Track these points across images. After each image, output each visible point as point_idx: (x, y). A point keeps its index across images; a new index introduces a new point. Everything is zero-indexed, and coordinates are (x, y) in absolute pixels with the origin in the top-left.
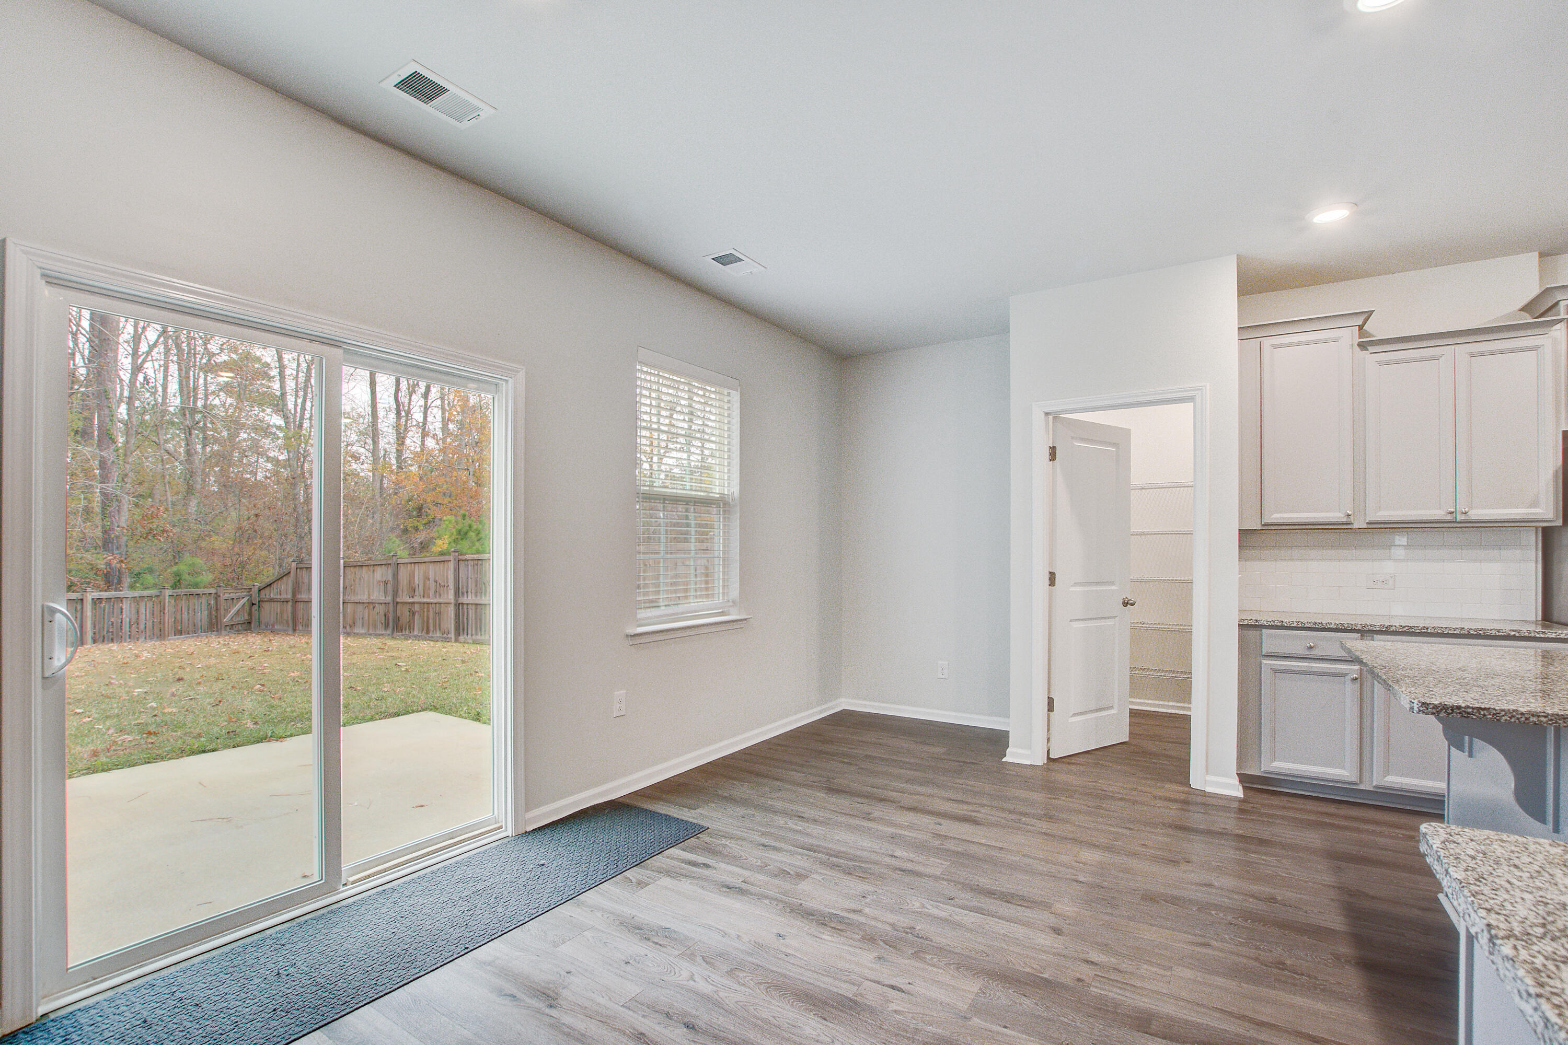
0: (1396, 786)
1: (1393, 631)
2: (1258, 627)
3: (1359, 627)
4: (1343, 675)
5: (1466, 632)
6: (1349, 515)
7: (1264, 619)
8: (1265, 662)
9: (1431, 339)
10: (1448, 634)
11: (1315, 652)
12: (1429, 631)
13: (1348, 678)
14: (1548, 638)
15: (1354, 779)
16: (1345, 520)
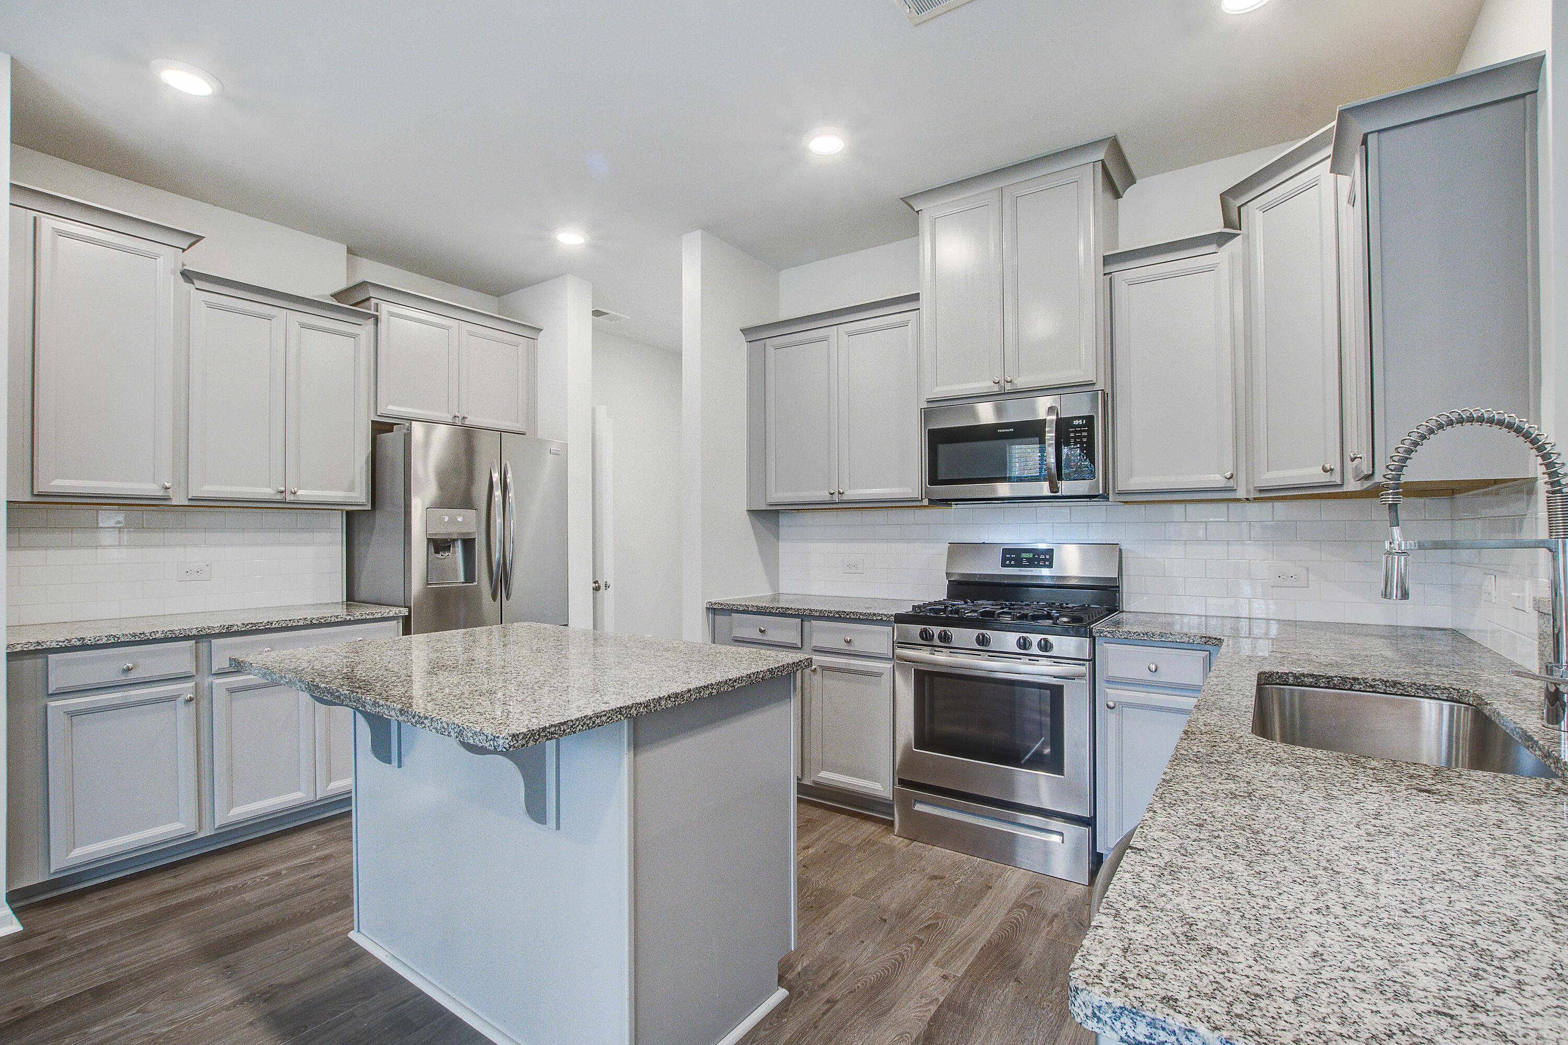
0: (241, 818)
1: (235, 631)
2: (41, 652)
3: (194, 632)
4: (172, 699)
5: (309, 623)
6: (167, 488)
7: (51, 638)
8: (53, 704)
9: (264, 294)
10: (292, 626)
11: (133, 675)
12: (273, 626)
13: (181, 699)
14: (376, 618)
15: (192, 829)
16: (161, 493)
